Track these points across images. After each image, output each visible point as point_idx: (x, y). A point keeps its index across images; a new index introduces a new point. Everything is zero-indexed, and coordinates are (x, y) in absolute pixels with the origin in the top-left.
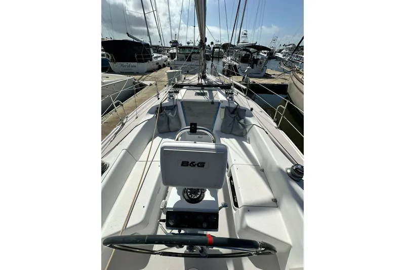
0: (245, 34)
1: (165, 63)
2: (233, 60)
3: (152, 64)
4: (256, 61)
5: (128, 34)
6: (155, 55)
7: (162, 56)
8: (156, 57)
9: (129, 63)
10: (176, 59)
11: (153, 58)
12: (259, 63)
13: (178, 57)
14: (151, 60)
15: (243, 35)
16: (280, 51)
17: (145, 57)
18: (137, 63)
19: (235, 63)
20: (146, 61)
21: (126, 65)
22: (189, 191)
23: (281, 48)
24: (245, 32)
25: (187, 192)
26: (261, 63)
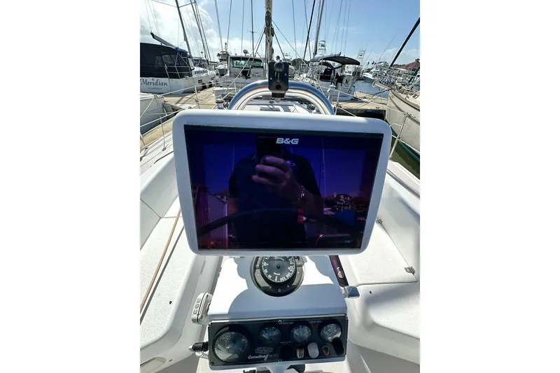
0: (323, 46)
1: (212, 81)
2: (309, 77)
3: (191, 81)
4: (340, 79)
5: (152, 34)
6: (197, 69)
7: (207, 72)
8: (198, 72)
9: (156, 79)
10: (228, 75)
11: (193, 73)
12: (344, 81)
13: (230, 73)
14: (190, 75)
15: (320, 47)
16: (369, 71)
17: (180, 69)
18: (168, 79)
19: (312, 82)
20: (182, 76)
21: (152, 81)
22: (265, 264)
23: (370, 67)
24: (323, 43)
25: (260, 268)
26: (347, 82)
